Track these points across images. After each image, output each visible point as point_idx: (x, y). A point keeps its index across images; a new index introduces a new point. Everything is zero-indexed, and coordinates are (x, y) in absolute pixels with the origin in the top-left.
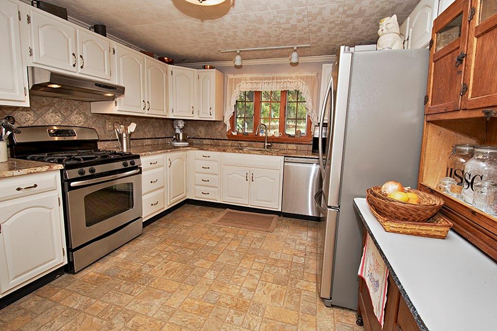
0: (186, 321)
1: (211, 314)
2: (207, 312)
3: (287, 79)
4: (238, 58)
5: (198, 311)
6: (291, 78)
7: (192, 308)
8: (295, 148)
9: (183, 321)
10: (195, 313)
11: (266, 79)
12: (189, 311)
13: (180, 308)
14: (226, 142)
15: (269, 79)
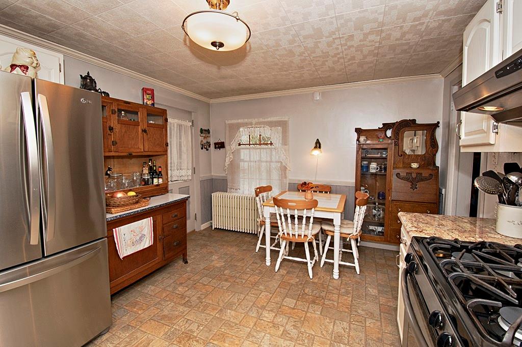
0: (236, 329)
1: (215, 333)
2: (218, 335)
5: (226, 337)
7: (231, 340)
9: (239, 328)
10: (228, 335)
12: (234, 337)
13: (243, 340)
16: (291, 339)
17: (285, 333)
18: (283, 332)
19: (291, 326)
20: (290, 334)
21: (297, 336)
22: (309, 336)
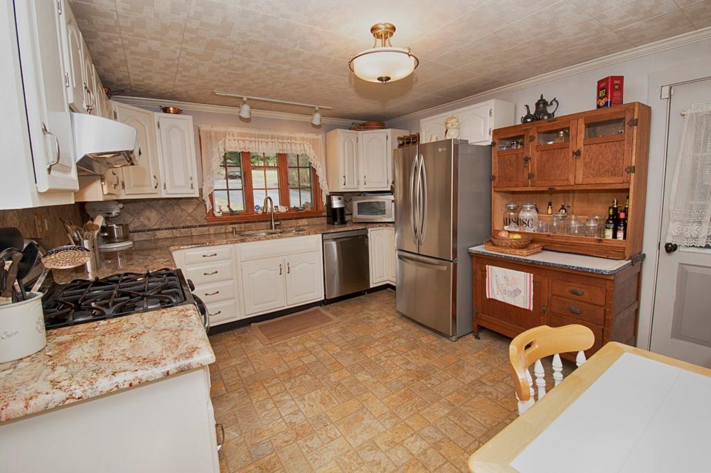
3: (291, 139)
4: (246, 108)
6: (295, 139)
8: (307, 223)
11: (262, 136)
14: (205, 229)
15: (267, 137)
16: (361, 447)
17: (375, 447)
18: (378, 447)
19: (380, 460)
20: (369, 450)
21: (361, 456)
22: (351, 468)
